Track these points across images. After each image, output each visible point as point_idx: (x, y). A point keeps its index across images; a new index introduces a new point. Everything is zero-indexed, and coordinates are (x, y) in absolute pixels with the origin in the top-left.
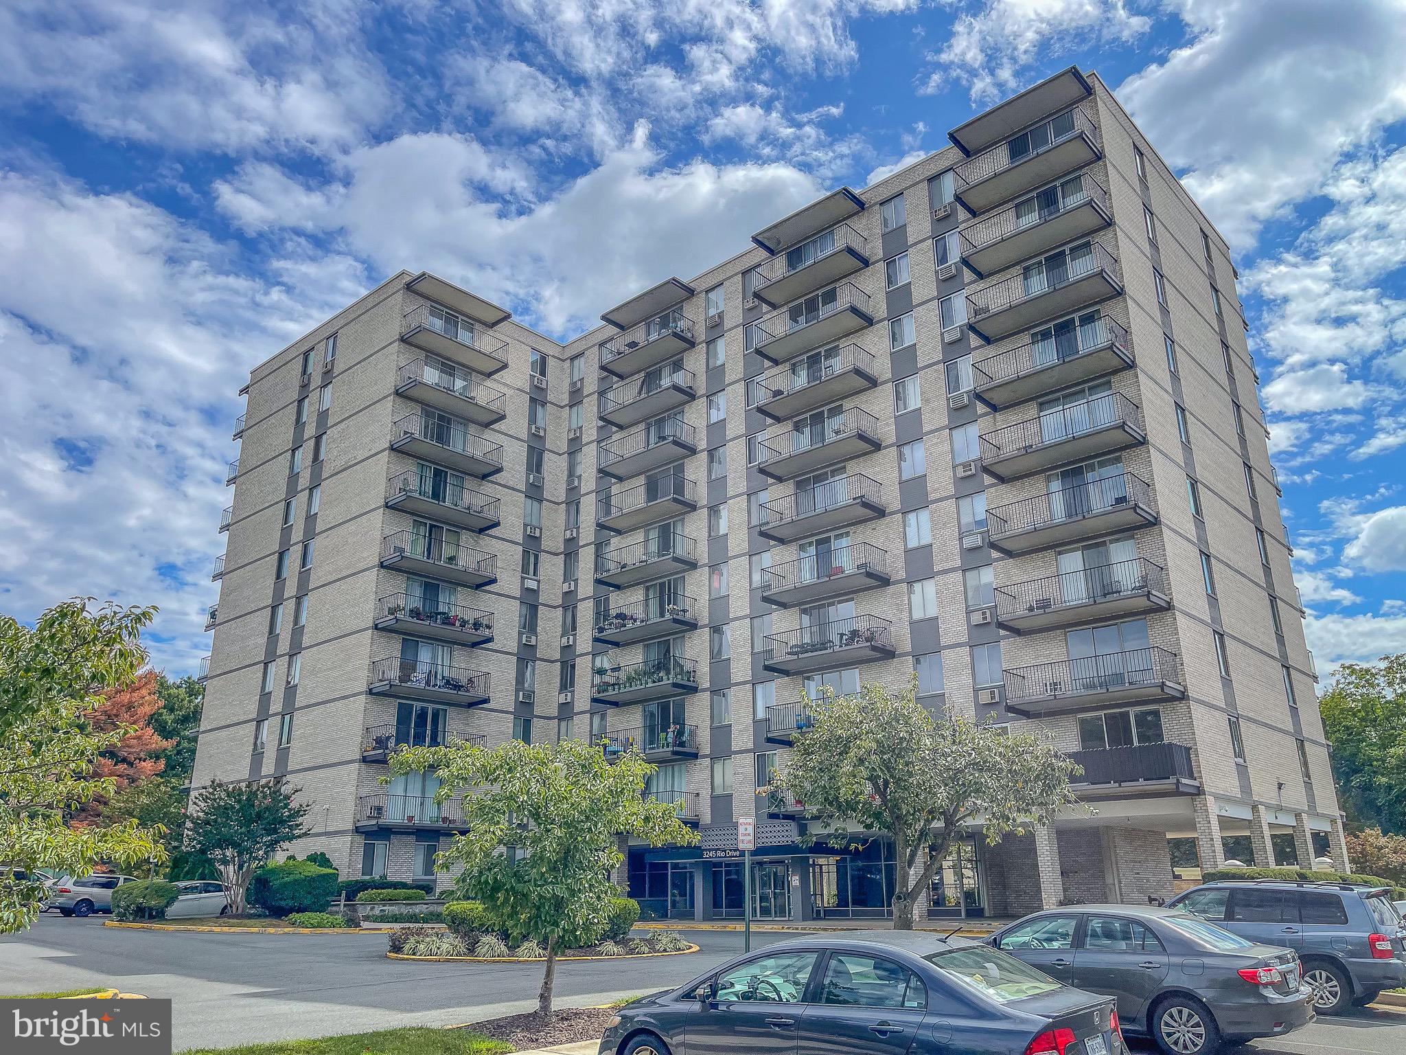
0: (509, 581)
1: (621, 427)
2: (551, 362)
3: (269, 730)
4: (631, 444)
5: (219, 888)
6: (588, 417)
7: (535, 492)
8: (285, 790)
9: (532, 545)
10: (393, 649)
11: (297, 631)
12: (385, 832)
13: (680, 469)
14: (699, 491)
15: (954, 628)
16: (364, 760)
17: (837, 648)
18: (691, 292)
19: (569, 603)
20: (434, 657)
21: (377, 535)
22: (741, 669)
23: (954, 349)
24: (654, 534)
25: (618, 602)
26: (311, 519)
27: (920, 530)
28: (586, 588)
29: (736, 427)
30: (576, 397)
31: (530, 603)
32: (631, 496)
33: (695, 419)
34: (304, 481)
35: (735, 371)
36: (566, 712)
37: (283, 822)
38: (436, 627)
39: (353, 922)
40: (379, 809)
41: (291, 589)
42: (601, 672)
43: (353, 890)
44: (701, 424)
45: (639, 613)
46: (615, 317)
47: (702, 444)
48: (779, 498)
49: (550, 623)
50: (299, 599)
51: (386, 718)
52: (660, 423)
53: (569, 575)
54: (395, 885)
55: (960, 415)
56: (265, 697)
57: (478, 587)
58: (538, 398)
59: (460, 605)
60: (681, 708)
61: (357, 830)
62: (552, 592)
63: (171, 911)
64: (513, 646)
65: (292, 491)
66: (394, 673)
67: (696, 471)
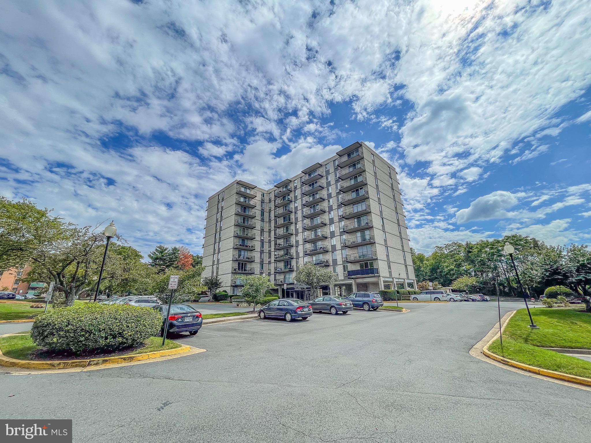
0: (258, 238)
1: (278, 207)
2: (265, 195)
3: (215, 267)
4: (281, 211)
5: (208, 297)
6: (272, 205)
7: (262, 220)
8: (218, 279)
9: (262, 231)
10: (237, 252)
11: (219, 249)
12: (236, 286)
13: (289, 216)
14: (293, 220)
15: (339, 247)
16: (232, 273)
17: (318, 251)
18: (291, 181)
19: (270, 241)
20: (244, 253)
21: (233, 231)
22: (301, 254)
23: (338, 194)
24: (285, 229)
25: (279, 241)
26: (221, 227)
27: (333, 228)
28: (273, 239)
29: (300, 208)
30: (270, 201)
31: (262, 242)
32: (281, 221)
33: (292, 206)
34: (219, 220)
35: (299, 197)
36: (270, 263)
37: (218, 284)
38: (244, 247)
39: (231, 302)
40: (235, 282)
41: (218, 241)
42: (276, 255)
43: (231, 297)
44: (293, 207)
45: (282, 243)
46: (277, 186)
47: (294, 211)
48: (307, 222)
49: (266, 245)
50: (219, 243)
51: (236, 266)
52: (286, 207)
53: (270, 236)
54: (238, 296)
55: (339, 207)
56: (214, 261)
57: (252, 239)
58: (262, 202)
59: (249, 243)
60: (290, 261)
61: (231, 286)
62: (266, 240)
63: (200, 301)
64: (259, 250)
65: (217, 221)
66: (237, 257)
67: (293, 216)
